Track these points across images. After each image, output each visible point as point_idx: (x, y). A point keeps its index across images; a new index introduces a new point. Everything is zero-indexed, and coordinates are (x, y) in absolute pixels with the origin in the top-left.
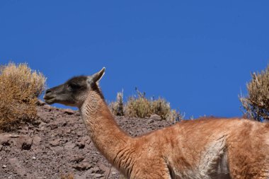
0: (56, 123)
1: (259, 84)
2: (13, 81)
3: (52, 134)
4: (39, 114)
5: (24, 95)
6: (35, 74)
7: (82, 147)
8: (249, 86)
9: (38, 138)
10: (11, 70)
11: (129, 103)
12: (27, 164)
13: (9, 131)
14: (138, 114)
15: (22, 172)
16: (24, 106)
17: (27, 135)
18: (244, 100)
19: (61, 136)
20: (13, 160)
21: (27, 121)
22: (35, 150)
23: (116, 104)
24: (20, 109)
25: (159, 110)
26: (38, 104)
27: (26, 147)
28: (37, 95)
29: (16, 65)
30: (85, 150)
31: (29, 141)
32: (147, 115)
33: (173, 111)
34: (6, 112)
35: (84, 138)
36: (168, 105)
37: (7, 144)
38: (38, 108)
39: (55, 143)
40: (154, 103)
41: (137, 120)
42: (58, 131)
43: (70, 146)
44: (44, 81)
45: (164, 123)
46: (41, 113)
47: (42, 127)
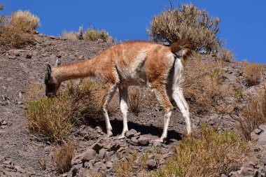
0: (45, 44)
1: (157, 21)
2: (21, 20)
3: (43, 50)
4: (36, 39)
5: (27, 28)
6: (33, 16)
7: (60, 57)
8: (152, 23)
9: (35, 52)
10: (20, 14)
11: (86, 33)
12: (29, 66)
13: (20, 48)
14: (91, 38)
15: (27, 70)
16: (27, 34)
17: (29, 50)
18: (149, 31)
19: (48, 51)
20: (22, 64)
21: (29, 42)
22: (34, 59)
23: (79, 33)
24: (25, 36)
25: (102, 36)
26: (36, 33)
27: (29, 57)
28: (34, 28)
29: (23, 11)
30: (61, 59)
31: (30, 54)
32: (96, 39)
33: (110, 37)
34: (17, 38)
35: (61, 52)
36: (108, 34)
37: (18, 55)
38: (35, 35)
39: (45, 55)
40: (100, 33)
41: (90, 42)
42: (47, 48)
43: (53, 56)
44: (38, 20)
45: (105, 43)
46: (37, 38)
47: (38, 46)
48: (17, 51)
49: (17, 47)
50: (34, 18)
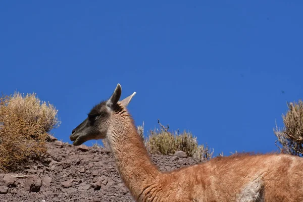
0: (68, 161)
1: (297, 115)
2: (19, 114)
3: (64, 173)
4: (49, 151)
5: (32, 130)
6: (44, 106)
7: (98, 188)
8: (285, 119)
9: (48, 179)
10: (17, 101)
11: (150, 138)
13: (16, 171)
14: (161, 150)
16: (32, 142)
18: (281, 134)
19: (74, 176)
21: (36, 159)
22: (45, 192)
24: (27, 146)
25: (184, 146)
26: (49, 140)
27: (35, 189)
28: (47, 129)
29: (24, 96)
30: (101, 192)
31: (38, 182)
32: (170, 152)
33: (200, 147)
34: (12, 149)
35: (100, 178)
36: (195, 141)
37: (13, 185)
38: (48, 145)
39: (67, 184)
40: (179, 138)
41: (160, 158)
42: (70, 171)
43: (84, 187)
44: (54, 113)
45: (190, 160)
46: (51, 150)
47: (53, 166)
48: (10, 177)
49: (11, 169)
50: (46, 110)
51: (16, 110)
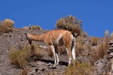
0: (17, 31)
1: (59, 22)
3: (16, 33)
5: (10, 25)
6: (12, 21)
7: (22, 36)
8: (56, 23)
9: (13, 34)
10: (7, 20)
11: (32, 27)
12: (11, 40)
13: (7, 33)
14: (34, 29)
15: (10, 41)
17: (10, 34)
18: (56, 26)
20: (8, 39)
21: (11, 31)
22: (13, 37)
23: (29, 27)
24: (9, 28)
25: (38, 28)
26: (13, 27)
27: (11, 36)
28: (12, 25)
31: (11, 35)
32: (36, 29)
33: (41, 28)
34: (6, 29)
35: (23, 34)
37: (6, 36)
39: (17, 35)
41: (34, 30)
43: (20, 36)
44: (14, 22)
45: (39, 31)
46: (13, 29)
47: (14, 32)
48: (6, 34)
49: (6, 32)
50: (12, 22)
51: (7, 22)
